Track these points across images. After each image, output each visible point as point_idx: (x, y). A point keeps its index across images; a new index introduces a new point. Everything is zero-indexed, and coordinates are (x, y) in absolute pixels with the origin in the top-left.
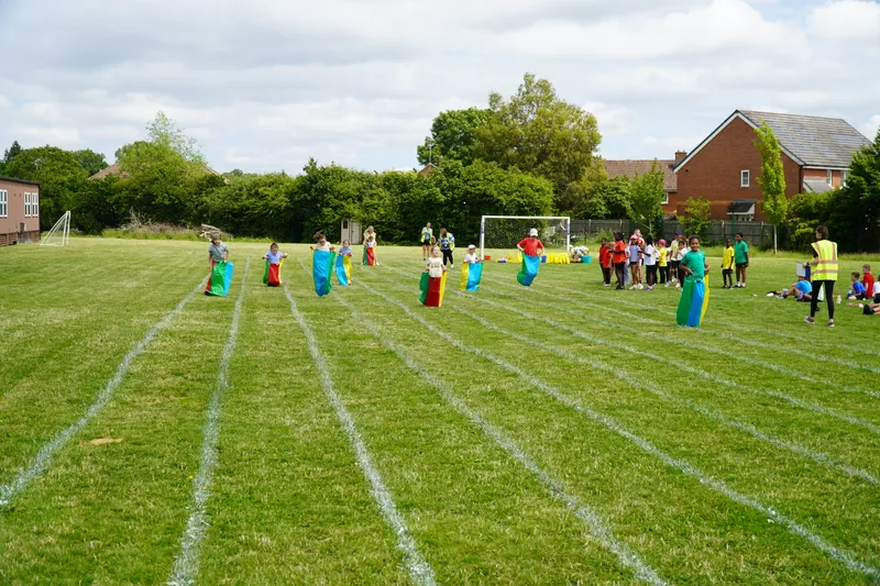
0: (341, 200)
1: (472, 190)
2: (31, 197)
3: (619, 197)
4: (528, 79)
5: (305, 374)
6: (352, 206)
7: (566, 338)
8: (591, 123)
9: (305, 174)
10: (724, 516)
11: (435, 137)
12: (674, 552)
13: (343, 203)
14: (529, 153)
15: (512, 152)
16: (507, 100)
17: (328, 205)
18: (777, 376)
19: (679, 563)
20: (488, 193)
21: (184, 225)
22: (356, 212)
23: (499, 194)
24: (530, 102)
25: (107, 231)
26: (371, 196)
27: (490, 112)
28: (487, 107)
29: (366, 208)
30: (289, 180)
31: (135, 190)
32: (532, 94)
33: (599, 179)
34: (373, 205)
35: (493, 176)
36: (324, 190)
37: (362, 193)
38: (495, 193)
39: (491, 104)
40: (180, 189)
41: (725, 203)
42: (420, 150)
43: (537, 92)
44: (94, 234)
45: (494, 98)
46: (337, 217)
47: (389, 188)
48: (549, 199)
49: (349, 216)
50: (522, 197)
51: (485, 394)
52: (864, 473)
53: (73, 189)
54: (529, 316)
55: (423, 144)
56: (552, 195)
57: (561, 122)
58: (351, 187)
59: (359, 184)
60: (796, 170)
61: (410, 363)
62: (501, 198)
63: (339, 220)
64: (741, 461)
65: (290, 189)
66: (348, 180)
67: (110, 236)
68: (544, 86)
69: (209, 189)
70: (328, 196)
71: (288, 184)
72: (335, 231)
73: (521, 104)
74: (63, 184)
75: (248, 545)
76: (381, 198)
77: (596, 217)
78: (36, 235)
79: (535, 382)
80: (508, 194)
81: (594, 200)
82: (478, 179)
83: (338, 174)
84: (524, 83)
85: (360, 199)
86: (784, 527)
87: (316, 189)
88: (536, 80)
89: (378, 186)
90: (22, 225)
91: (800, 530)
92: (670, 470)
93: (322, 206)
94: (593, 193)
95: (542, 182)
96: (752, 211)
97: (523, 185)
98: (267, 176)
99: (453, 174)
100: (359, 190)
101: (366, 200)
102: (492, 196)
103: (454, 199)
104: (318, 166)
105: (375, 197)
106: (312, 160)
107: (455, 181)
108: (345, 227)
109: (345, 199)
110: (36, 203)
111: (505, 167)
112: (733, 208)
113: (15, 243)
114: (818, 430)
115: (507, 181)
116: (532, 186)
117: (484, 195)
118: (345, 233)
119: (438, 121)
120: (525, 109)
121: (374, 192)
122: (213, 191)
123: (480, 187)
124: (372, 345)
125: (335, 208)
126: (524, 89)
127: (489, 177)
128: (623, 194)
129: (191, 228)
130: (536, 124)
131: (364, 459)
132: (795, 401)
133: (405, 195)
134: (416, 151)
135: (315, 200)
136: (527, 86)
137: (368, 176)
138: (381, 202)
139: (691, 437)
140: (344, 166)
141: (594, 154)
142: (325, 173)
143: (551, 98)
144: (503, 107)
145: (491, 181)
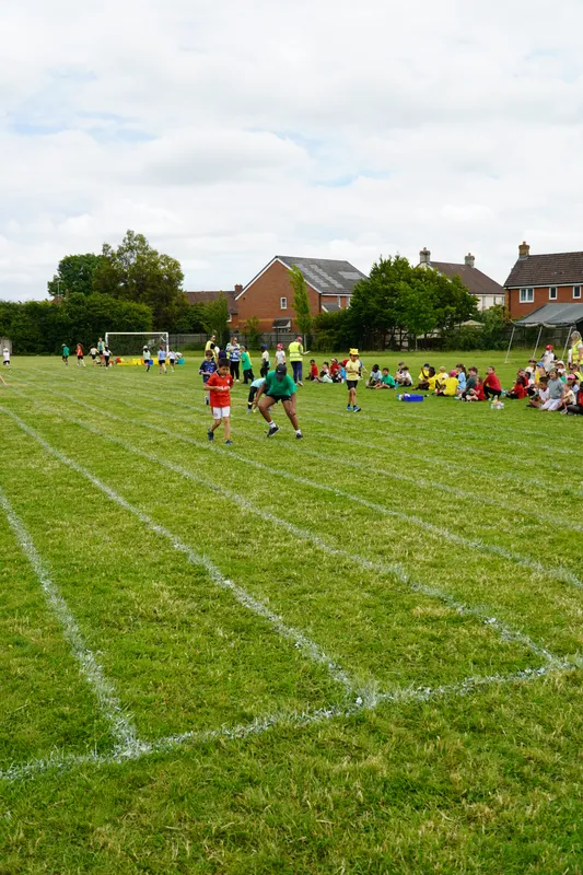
1: (93, 314)
3: (197, 317)
4: (130, 233)
5: (25, 439)
7: (186, 411)
8: (176, 265)
10: (312, 495)
11: (61, 275)
12: (291, 511)
14: (133, 287)
16: (115, 248)
18: (323, 426)
19: (294, 515)
20: (105, 316)
22: (6, 332)
23: (113, 317)
24: (131, 248)
26: (17, 320)
27: (104, 257)
28: (101, 253)
29: (14, 329)
32: (132, 244)
33: (184, 305)
34: (19, 327)
35: (108, 304)
37: (11, 318)
38: (110, 316)
39: (104, 250)
41: (271, 320)
42: (50, 285)
43: (136, 243)
45: (106, 247)
47: (30, 314)
48: (149, 320)
50: (130, 319)
51: (149, 444)
52: (383, 471)
54: (156, 398)
55: (52, 280)
56: (151, 317)
57: (155, 265)
59: (8, 311)
60: (317, 297)
61: (93, 430)
64: (314, 469)
68: (142, 239)
73: (127, 251)
75: (53, 526)
76: (25, 321)
77: (183, 332)
79: (179, 436)
80: (120, 317)
81: (181, 320)
82: (96, 306)
84: (126, 236)
85: (9, 323)
86: (345, 497)
88: (135, 235)
89: (22, 312)
91: (355, 498)
92: (275, 476)
94: (179, 315)
95: (144, 307)
96: (289, 325)
97: (130, 310)
99: (78, 303)
100: (8, 315)
101: (14, 323)
102: (108, 318)
103: (80, 322)
105: (21, 321)
107: (81, 308)
111: (116, 298)
112: (276, 323)
114: (353, 452)
115: (119, 308)
116: (137, 311)
117: (103, 317)
119: (63, 262)
120: (128, 255)
121: (19, 316)
123: (99, 312)
124: (59, 421)
126: (127, 241)
127: (105, 305)
128: (201, 315)
130: (136, 265)
131: (97, 482)
132: (338, 438)
133: (43, 319)
134: (47, 285)
136: (129, 239)
137: (14, 304)
138: (25, 324)
139: (282, 460)
141: (180, 287)
143: (147, 248)
144: (113, 254)
145: (107, 307)
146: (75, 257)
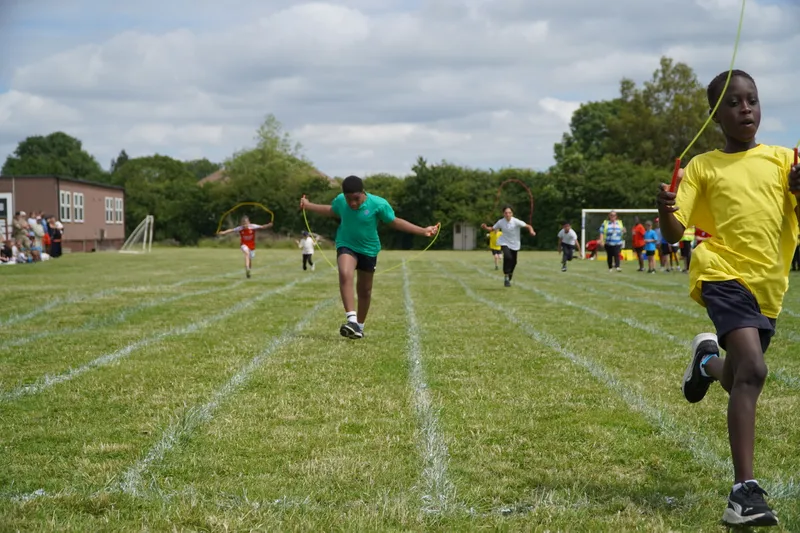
0: (453, 202)
1: (596, 187)
2: (115, 204)
4: (665, 63)
6: (464, 208)
9: (414, 174)
11: (574, 132)
13: (455, 205)
14: (665, 146)
15: (648, 145)
16: (641, 88)
17: (438, 207)
20: (613, 188)
21: (285, 233)
22: (469, 215)
23: (626, 191)
24: (666, 89)
25: (204, 241)
26: (486, 197)
27: (622, 102)
28: (618, 96)
29: (480, 210)
30: (397, 181)
31: (233, 197)
32: (669, 80)
34: (488, 206)
35: (620, 170)
36: (434, 191)
37: (477, 194)
38: (622, 190)
39: (623, 91)
40: (281, 194)
42: (558, 148)
43: (674, 77)
44: (190, 245)
45: (626, 85)
46: (449, 221)
47: (505, 187)
49: (461, 219)
53: (168, 197)
55: (560, 140)
58: (463, 188)
59: (473, 184)
62: (629, 194)
63: (451, 224)
65: (398, 191)
66: (461, 179)
67: (206, 246)
68: (684, 71)
69: (313, 194)
70: (439, 198)
71: (396, 186)
72: (447, 236)
73: (658, 91)
74: (158, 191)
76: (496, 199)
78: (118, 243)
80: (637, 190)
82: (601, 174)
83: (449, 173)
84: (660, 67)
85: (474, 200)
87: (425, 191)
88: (674, 64)
89: (493, 186)
90: (102, 232)
93: (432, 209)
97: (653, 180)
98: (374, 178)
99: (575, 170)
100: (472, 190)
101: (481, 201)
102: (617, 192)
103: (575, 198)
104: (428, 165)
105: (489, 198)
106: (421, 159)
107: (578, 177)
108: (458, 231)
109: (458, 200)
110: (120, 209)
111: (637, 162)
113: (93, 250)
115: (636, 177)
117: (609, 191)
118: (457, 238)
119: (578, 113)
120: (662, 96)
121: (488, 192)
122: (316, 196)
123: (605, 184)
125: (446, 211)
126: (660, 75)
127: (615, 172)
129: (291, 236)
130: (673, 111)
133: (523, 195)
135: (423, 203)
136: (664, 71)
137: (484, 174)
138: (497, 203)
140: (457, 164)
142: (437, 172)
143: (693, 84)
144: (637, 96)
145: (618, 176)
146: (596, 104)
